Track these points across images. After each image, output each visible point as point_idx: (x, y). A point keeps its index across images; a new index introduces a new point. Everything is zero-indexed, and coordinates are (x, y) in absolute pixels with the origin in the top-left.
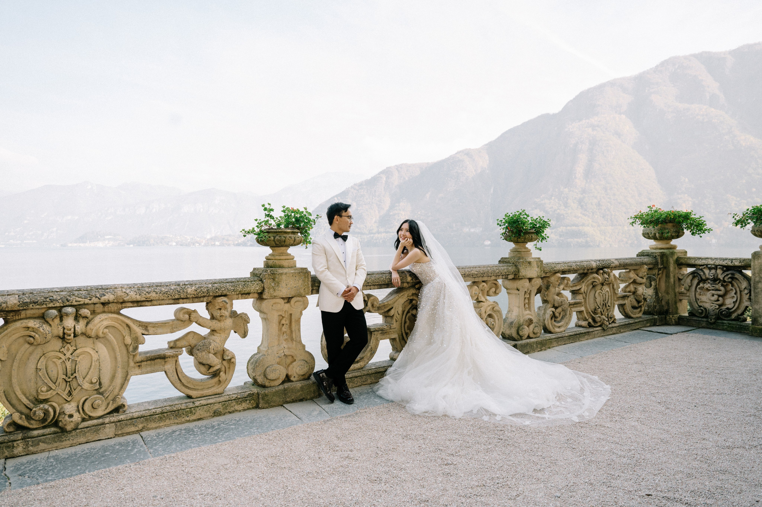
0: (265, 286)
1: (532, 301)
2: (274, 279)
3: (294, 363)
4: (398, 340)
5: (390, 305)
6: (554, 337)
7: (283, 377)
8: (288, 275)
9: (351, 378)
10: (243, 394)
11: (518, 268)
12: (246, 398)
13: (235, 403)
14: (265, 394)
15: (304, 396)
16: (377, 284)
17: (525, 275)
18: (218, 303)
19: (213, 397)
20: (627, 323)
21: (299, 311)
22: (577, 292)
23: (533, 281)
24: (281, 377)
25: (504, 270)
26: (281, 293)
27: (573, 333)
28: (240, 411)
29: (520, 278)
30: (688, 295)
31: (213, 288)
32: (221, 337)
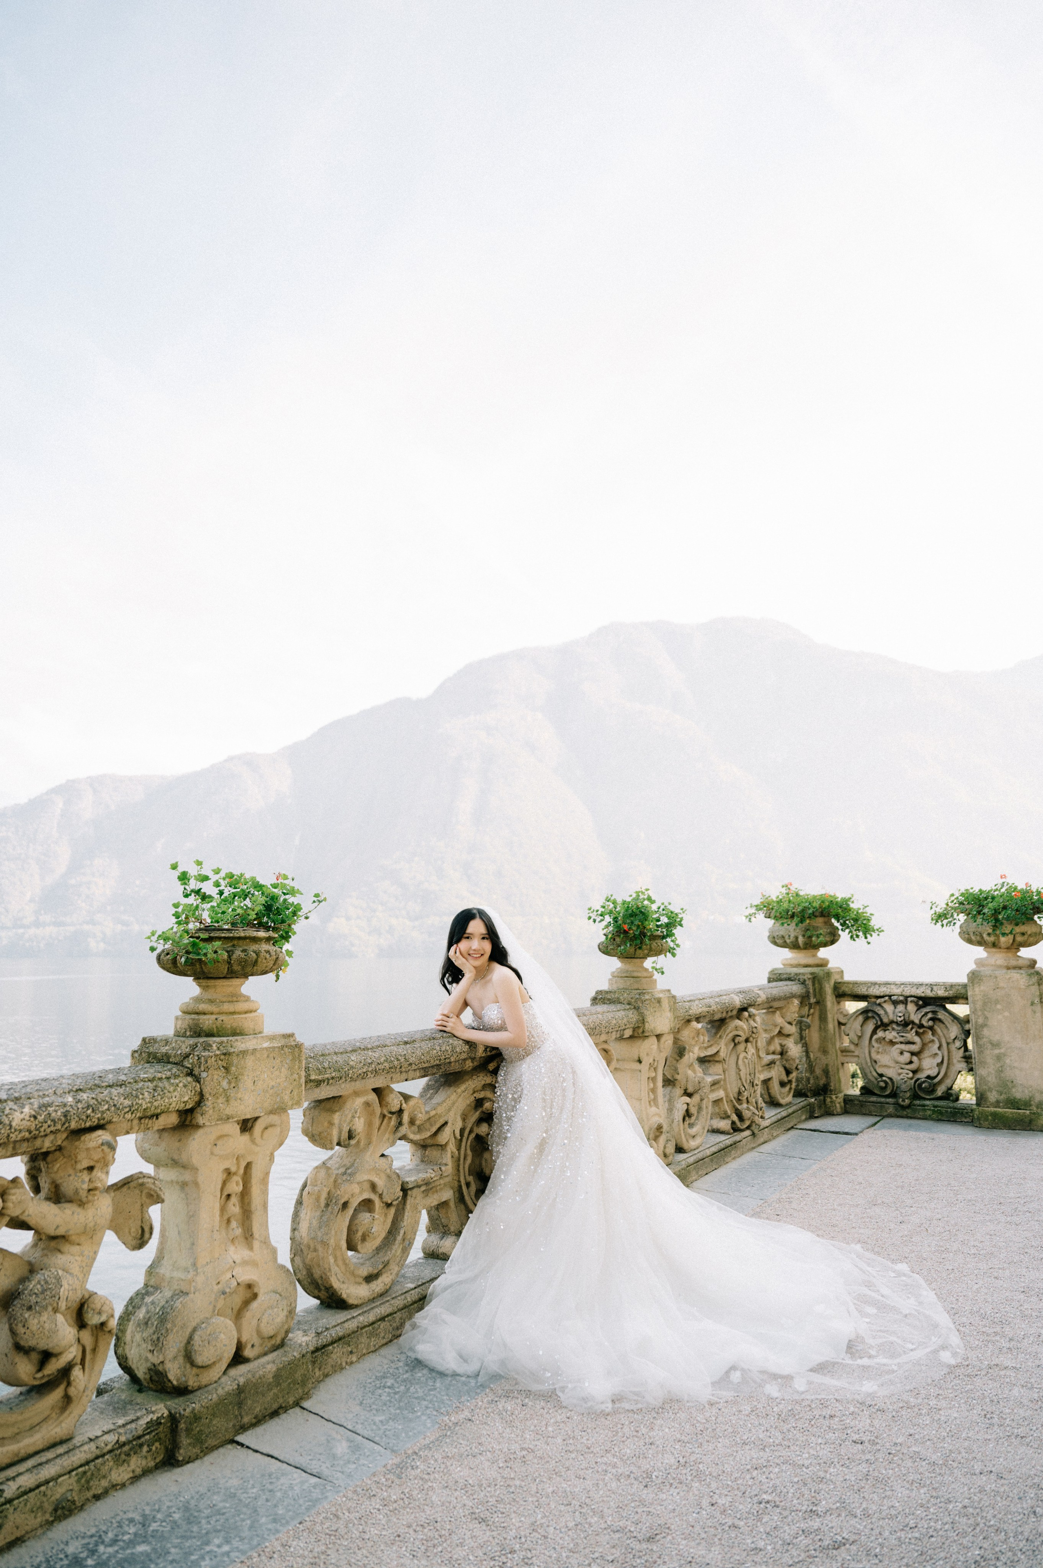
0: (207, 1090)
1: (659, 1083)
2: (226, 1069)
3: (254, 1305)
4: (452, 1204)
5: (440, 1116)
6: (692, 1160)
7: (229, 1352)
8: (256, 1055)
9: (373, 1323)
10: (133, 1425)
11: (642, 1013)
12: (139, 1437)
13: (111, 1464)
14: (191, 1416)
15: (281, 1401)
17: (652, 1029)
18: (88, 1149)
19: (50, 1455)
20: (779, 1116)
21: (268, 1153)
22: (711, 1059)
23: (662, 1040)
24: (226, 1355)
26: (242, 1107)
27: (714, 1149)
28: (123, 1485)
29: (644, 1035)
30: (856, 1053)
31: (80, 1106)
32: (82, 1255)
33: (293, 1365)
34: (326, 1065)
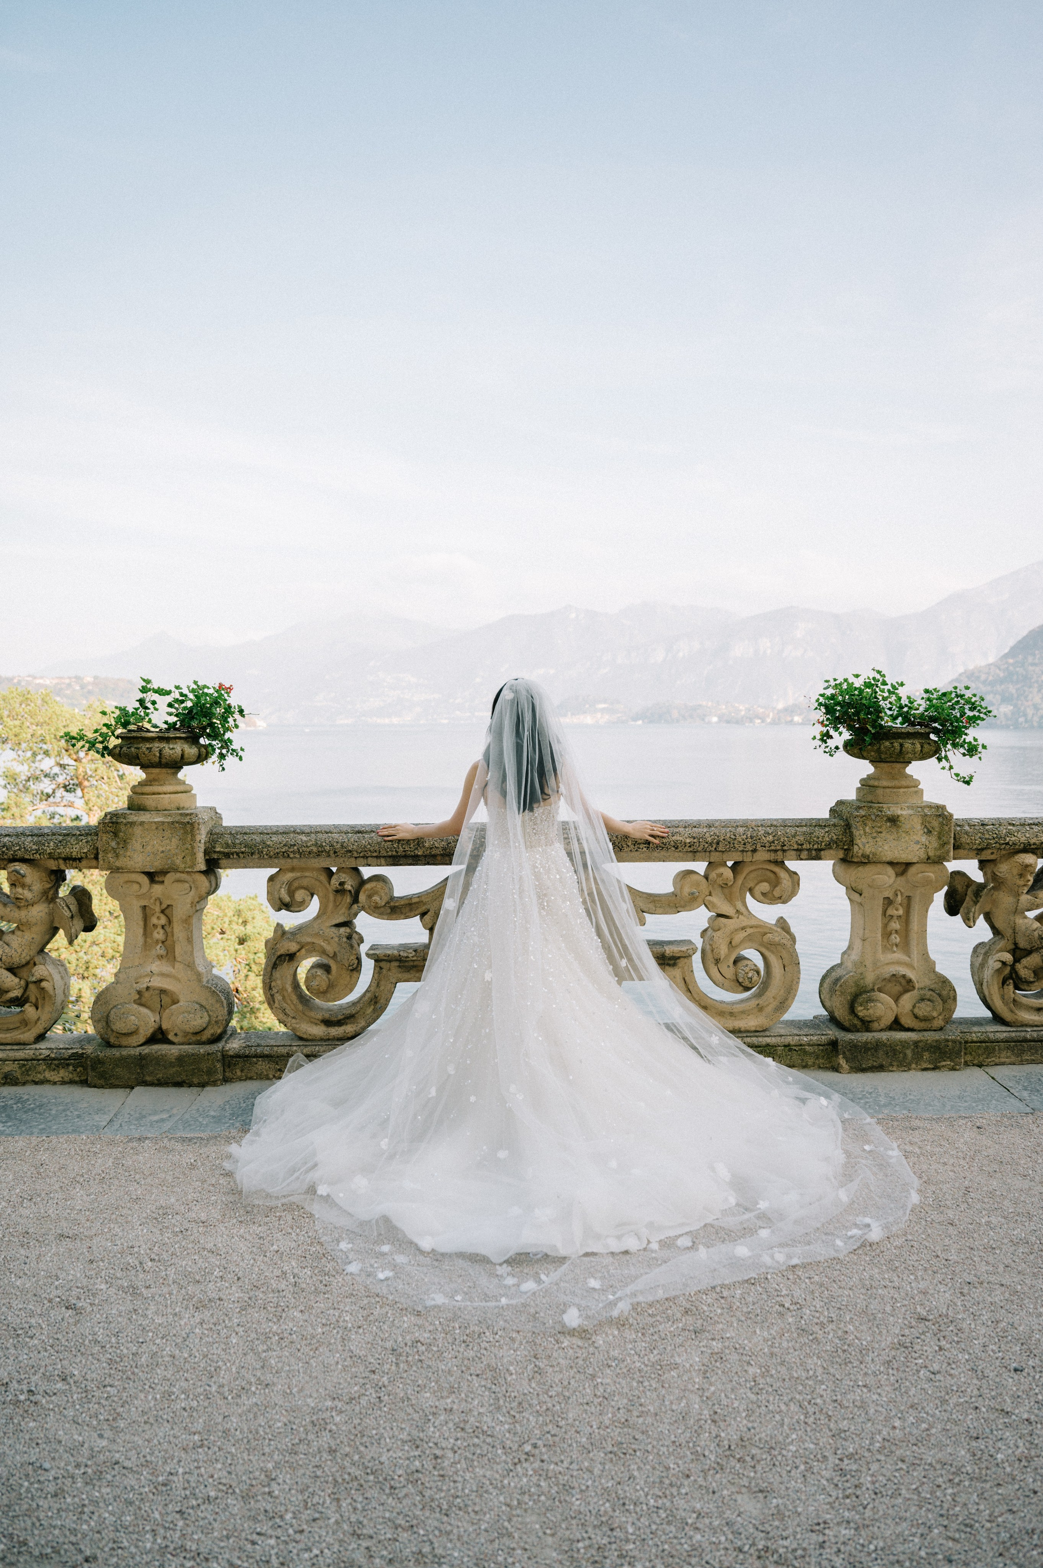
1: (915, 926)
3: (174, 1007)
7: (146, 1031)
8: (146, 826)
11: (851, 835)
12: (67, 1060)
13: (44, 1067)
14: (99, 1060)
15: (185, 1078)
16: (375, 854)
17: (874, 854)
21: (189, 901)
23: (912, 870)
24: (141, 1031)
25: (794, 836)
26: (132, 863)
28: (55, 1083)
29: (856, 860)
33: (196, 1059)
34: (237, 841)
